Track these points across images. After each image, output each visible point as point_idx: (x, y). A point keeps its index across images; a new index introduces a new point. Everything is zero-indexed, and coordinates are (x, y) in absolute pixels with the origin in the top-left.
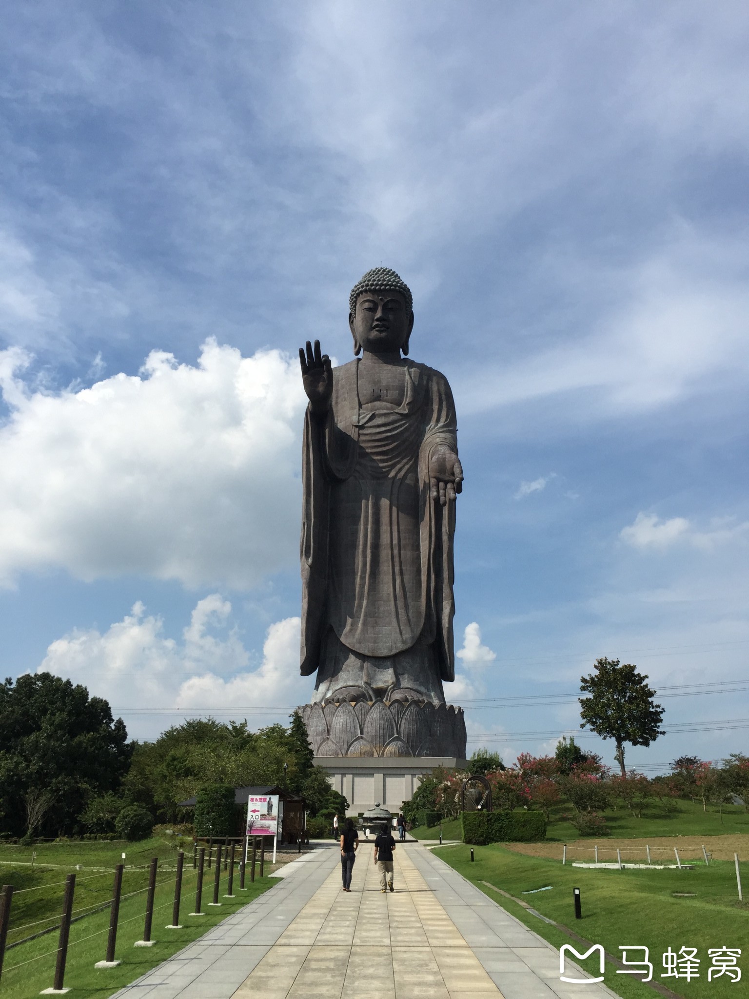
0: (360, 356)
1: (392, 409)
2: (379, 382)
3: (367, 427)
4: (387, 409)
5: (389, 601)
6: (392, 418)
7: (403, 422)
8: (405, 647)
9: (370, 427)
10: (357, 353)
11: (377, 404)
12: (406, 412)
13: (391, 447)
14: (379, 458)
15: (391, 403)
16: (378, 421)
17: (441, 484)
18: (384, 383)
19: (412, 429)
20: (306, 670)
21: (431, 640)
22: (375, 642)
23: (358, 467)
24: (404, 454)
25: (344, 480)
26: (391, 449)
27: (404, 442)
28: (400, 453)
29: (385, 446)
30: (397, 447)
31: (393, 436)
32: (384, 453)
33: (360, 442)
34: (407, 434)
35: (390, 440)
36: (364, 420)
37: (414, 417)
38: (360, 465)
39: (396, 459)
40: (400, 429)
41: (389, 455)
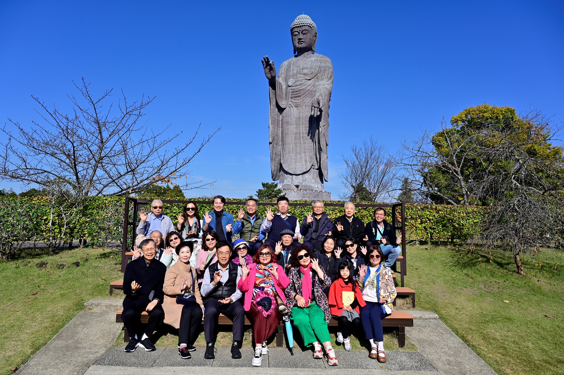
0: (296, 54)
1: (304, 77)
2: (300, 66)
3: (293, 86)
4: (302, 78)
5: (300, 154)
6: (303, 81)
7: (308, 82)
8: (306, 171)
9: (295, 86)
11: (299, 76)
12: (309, 78)
13: (302, 94)
14: (297, 98)
15: (304, 75)
16: (298, 83)
17: (316, 109)
18: (301, 66)
19: (312, 85)
22: (295, 169)
23: (290, 103)
24: (308, 96)
25: (285, 109)
26: (303, 95)
27: (308, 91)
28: (306, 95)
29: (300, 93)
30: (305, 93)
31: (303, 89)
32: (299, 96)
33: (291, 92)
34: (309, 87)
35: (302, 91)
36: (293, 83)
37: (313, 79)
38: (291, 101)
39: (305, 98)
40: (306, 86)
41: (302, 97)
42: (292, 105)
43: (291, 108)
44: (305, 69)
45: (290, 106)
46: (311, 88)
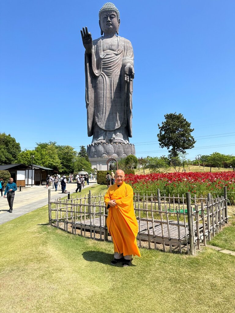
0: (103, 35)
1: (113, 52)
4: (111, 52)
5: (112, 114)
6: (113, 55)
7: (116, 56)
8: (118, 128)
9: (106, 59)
10: (102, 34)
11: (109, 51)
12: (117, 53)
15: (113, 50)
16: (109, 56)
17: (128, 76)
18: (110, 44)
19: (119, 59)
20: (90, 135)
21: (125, 125)
22: (109, 126)
23: (102, 72)
24: (117, 67)
25: (98, 77)
26: (113, 66)
27: (117, 63)
28: (115, 67)
29: (110, 64)
30: (114, 65)
31: (113, 61)
32: (110, 67)
33: (103, 64)
34: (117, 61)
35: (112, 63)
36: (104, 56)
37: (120, 55)
38: (103, 71)
39: (114, 69)
40: (115, 59)
41: (112, 68)
42: (104, 74)
43: (103, 77)
44: (113, 46)
45: (102, 75)
46: (119, 61)
